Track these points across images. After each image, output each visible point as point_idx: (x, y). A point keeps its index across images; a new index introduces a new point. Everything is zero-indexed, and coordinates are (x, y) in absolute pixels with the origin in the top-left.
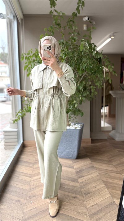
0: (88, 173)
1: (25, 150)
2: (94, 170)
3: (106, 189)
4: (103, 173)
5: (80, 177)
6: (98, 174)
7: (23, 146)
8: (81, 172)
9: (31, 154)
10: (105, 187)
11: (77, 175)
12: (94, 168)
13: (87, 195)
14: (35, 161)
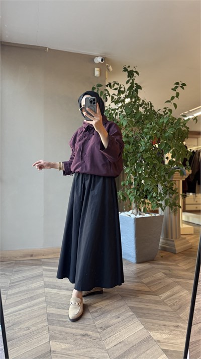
3: (136, 318)
10: (134, 316)
13: (104, 329)
14: (10, 283)
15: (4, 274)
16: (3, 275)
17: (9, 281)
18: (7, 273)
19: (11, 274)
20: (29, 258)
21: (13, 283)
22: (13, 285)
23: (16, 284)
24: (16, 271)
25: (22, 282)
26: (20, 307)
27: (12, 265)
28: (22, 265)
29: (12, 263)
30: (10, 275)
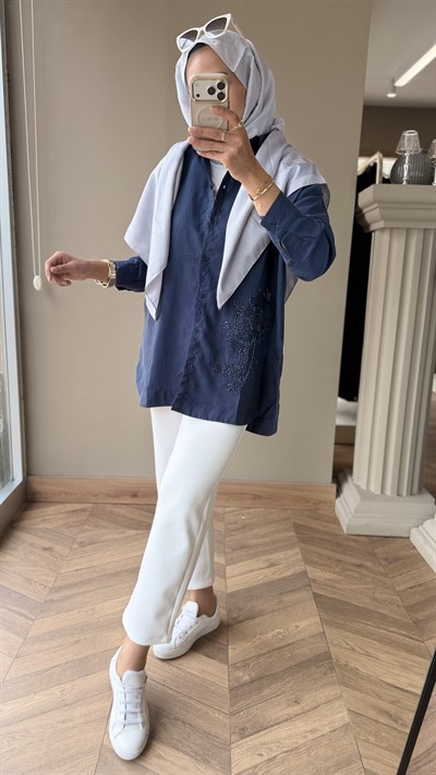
0: (297, 702)
2: (332, 684)
5: (243, 733)
6: (347, 719)
7: (27, 499)
8: (260, 689)
9: (45, 549)
11: (232, 714)
12: (332, 669)
15: (50, 549)
16: (47, 554)
18: (58, 548)
19: (66, 552)
20: (129, 501)
21: (60, 588)
22: (55, 596)
23: (68, 593)
24: (82, 544)
26: (39, 699)
27: (83, 517)
28: (103, 523)
29: (84, 510)
30: (61, 556)
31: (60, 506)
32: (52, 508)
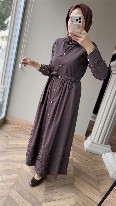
0: (62, 195)
1: (3, 128)
2: (72, 192)
4: (81, 203)
5: (46, 201)
6: (74, 204)
7: (5, 121)
8: (53, 189)
9: (6, 136)
11: (44, 195)
12: (73, 188)
14: (5, 148)
16: (6, 138)
17: (6, 146)
18: (9, 137)
19: (11, 138)
22: (6, 150)
23: (9, 150)
24: (16, 137)
25: (13, 150)
27: (18, 130)
28: (23, 133)
29: (18, 128)
30: (10, 140)
31: (13, 125)
32: (10, 125)
